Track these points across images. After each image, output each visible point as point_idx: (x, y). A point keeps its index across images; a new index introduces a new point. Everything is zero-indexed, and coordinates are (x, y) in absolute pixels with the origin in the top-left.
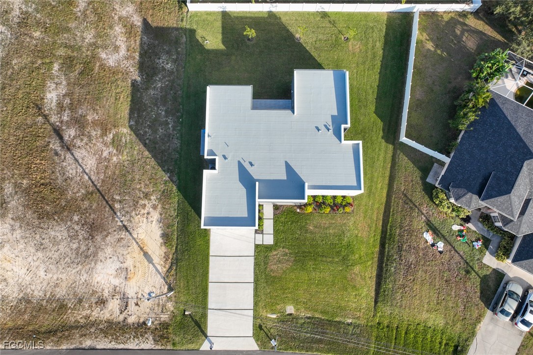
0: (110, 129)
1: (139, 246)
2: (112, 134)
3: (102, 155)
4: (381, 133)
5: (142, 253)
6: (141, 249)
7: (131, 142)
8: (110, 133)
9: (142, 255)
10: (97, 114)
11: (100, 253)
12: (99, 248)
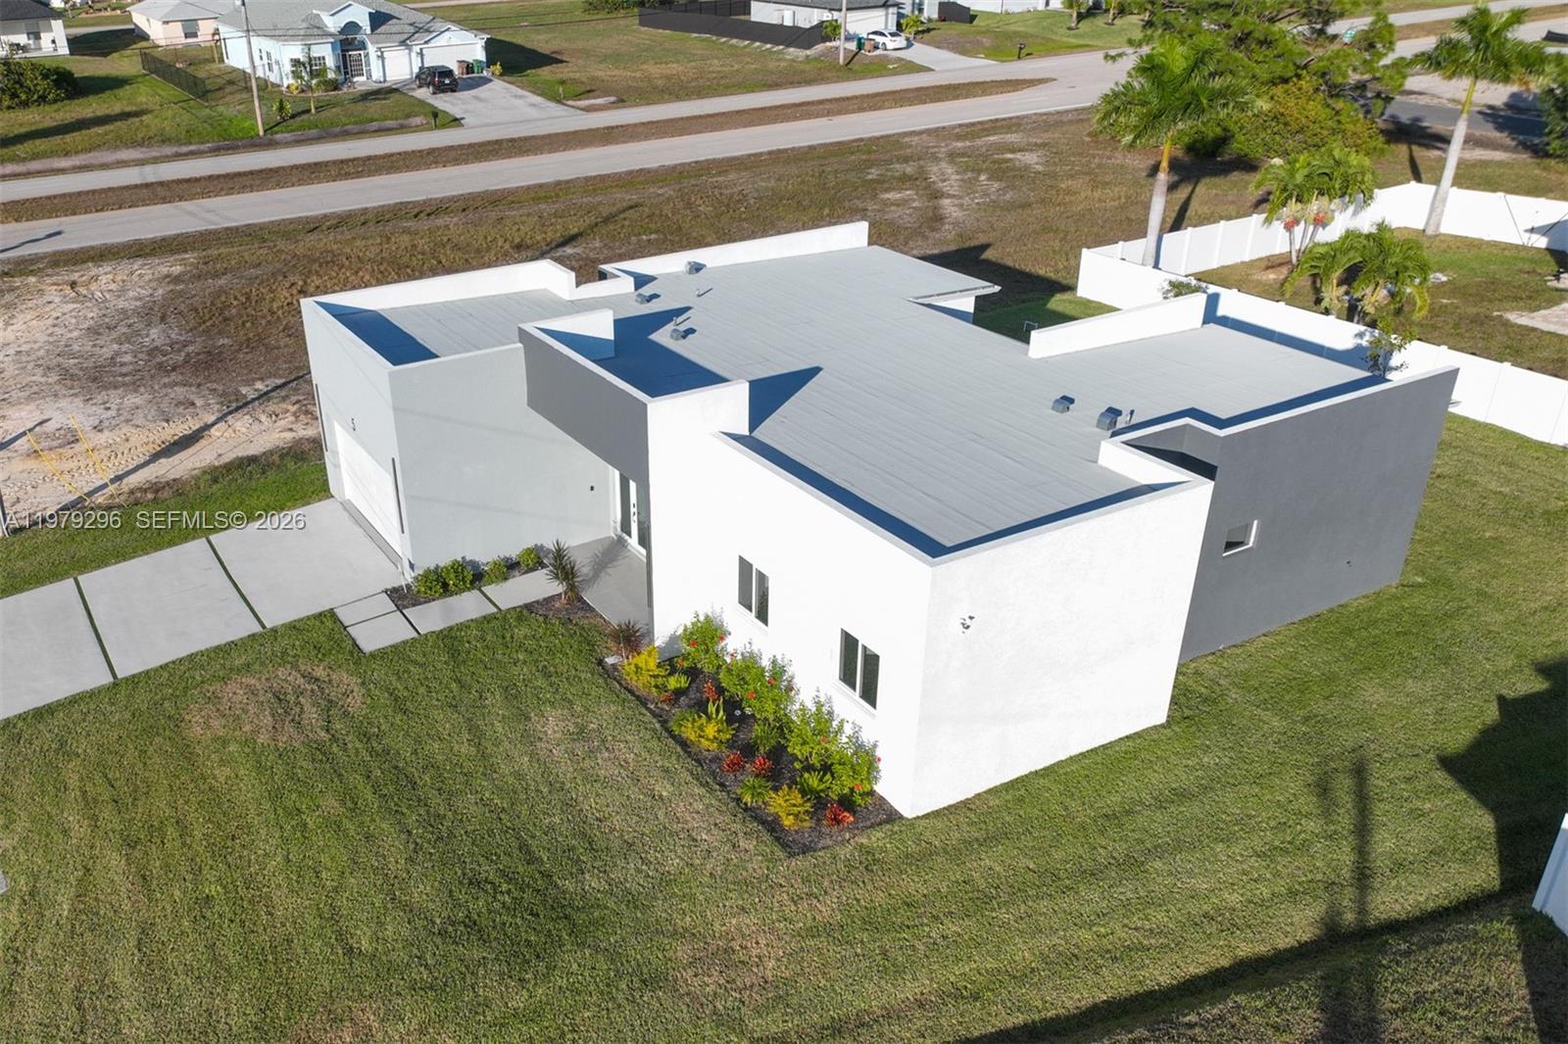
11: (120, 391)
12: (135, 387)
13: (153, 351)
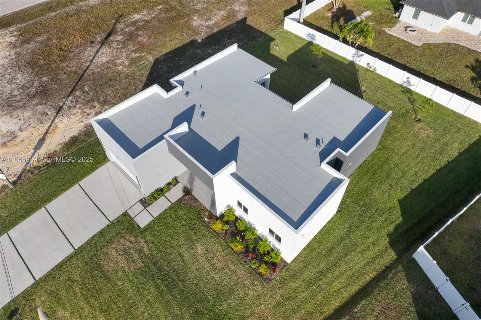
0: (143, 52)
1: (48, 130)
2: (140, 54)
3: (117, 60)
4: (391, 228)
5: (41, 137)
6: (46, 133)
7: (145, 67)
8: (140, 53)
9: (40, 138)
10: (148, 39)
11: (20, 110)
12: (24, 107)
13: (24, 87)
